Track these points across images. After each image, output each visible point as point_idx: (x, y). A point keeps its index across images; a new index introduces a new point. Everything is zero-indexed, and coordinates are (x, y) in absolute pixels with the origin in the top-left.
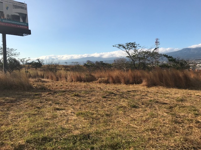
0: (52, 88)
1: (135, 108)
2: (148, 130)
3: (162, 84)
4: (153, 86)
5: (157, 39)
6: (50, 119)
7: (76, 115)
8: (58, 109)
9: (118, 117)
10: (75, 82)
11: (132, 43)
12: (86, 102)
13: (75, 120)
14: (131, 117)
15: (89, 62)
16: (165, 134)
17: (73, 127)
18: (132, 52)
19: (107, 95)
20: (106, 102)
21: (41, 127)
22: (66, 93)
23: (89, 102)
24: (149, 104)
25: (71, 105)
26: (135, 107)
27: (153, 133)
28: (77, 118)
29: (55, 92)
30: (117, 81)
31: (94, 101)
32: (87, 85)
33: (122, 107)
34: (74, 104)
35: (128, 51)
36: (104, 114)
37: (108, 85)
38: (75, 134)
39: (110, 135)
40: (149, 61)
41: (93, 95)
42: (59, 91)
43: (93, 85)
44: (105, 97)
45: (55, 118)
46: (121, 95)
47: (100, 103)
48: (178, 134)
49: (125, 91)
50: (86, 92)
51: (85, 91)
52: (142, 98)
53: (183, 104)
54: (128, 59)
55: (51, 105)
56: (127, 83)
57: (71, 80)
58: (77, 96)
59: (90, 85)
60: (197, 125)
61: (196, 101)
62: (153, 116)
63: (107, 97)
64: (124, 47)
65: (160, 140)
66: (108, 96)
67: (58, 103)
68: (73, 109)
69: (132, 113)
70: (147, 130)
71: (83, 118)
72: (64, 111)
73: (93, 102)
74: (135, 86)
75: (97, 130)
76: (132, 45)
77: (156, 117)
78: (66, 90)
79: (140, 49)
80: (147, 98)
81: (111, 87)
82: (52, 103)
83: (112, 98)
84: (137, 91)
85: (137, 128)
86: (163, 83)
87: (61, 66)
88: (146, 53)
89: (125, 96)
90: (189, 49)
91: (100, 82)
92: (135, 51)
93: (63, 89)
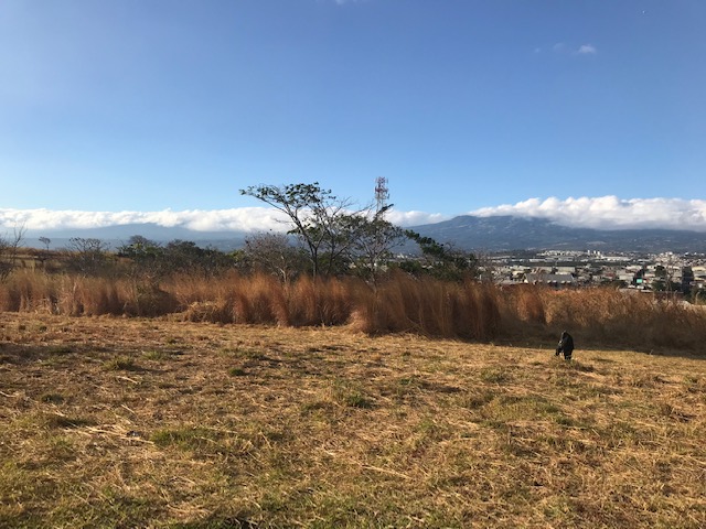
0: (8, 339)
1: (364, 410)
2: (444, 482)
3: (416, 325)
4: (386, 333)
5: (382, 181)
6: (45, 464)
7: (156, 442)
8: (65, 423)
9: (317, 443)
10: (94, 317)
11: (309, 187)
12: (171, 390)
13: (158, 463)
14: (365, 442)
15: (138, 240)
16: (507, 495)
17: (164, 491)
18: (306, 215)
19: (246, 366)
20: (251, 390)
21: (23, 499)
22: (74, 358)
23: (184, 393)
24: (404, 392)
25: (116, 404)
26: (361, 404)
27: (466, 493)
28: (162, 454)
29: (27, 355)
30: (259, 314)
31: (205, 389)
32: (151, 328)
33: (318, 406)
34: (126, 400)
35: (293, 210)
36: (260, 433)
37: (230, 330)
38: (186, 521)
39: (324, 513)
40: (361, 247)
41: (189, 364)
42: (43, 349)
43: (170, 327)
44: (239, 373)
45: (67, 459)
46: (296, 362)
47: (232, 393)
48: (543, 490)
49: (300, 348)
50: (159, 354)
51: (153, 349)
52: (370, 374)
53: (505, 391)
54: (294, 239)
55: (23, 406)
56: (297, 320)
57: (75, 308)
58: (129, 367)
59: (160, 326)
60: (583, 457)
61: (538, 379)
62: (435, 434)
63: (248, 370)
64: (280, 199)
65: (498, 515)
66: (250, 366)
67: (58, 399)
68: (131, 418)
69: (360, 426)
70: (442, 484)
71: (189, 454)
72: (94, 429)
73: (200, 389)
74: (328, 333)
75: (266, 496)
76: (308, 193)
77: (446, 437)
78: (71, 343)
79: (334, 208)
80: (390, 374)
81: (243, 336)
82: (27, 398)
83: (268, 377)
84: (342, 349)
85: (402, 480)
86: (418, 322)
87: (24, 253)
88: (354, 221)
89: (309, 366)
90: (472, 220)
91: (196, 319)
92: (319, 212)
93: (57, 342)
